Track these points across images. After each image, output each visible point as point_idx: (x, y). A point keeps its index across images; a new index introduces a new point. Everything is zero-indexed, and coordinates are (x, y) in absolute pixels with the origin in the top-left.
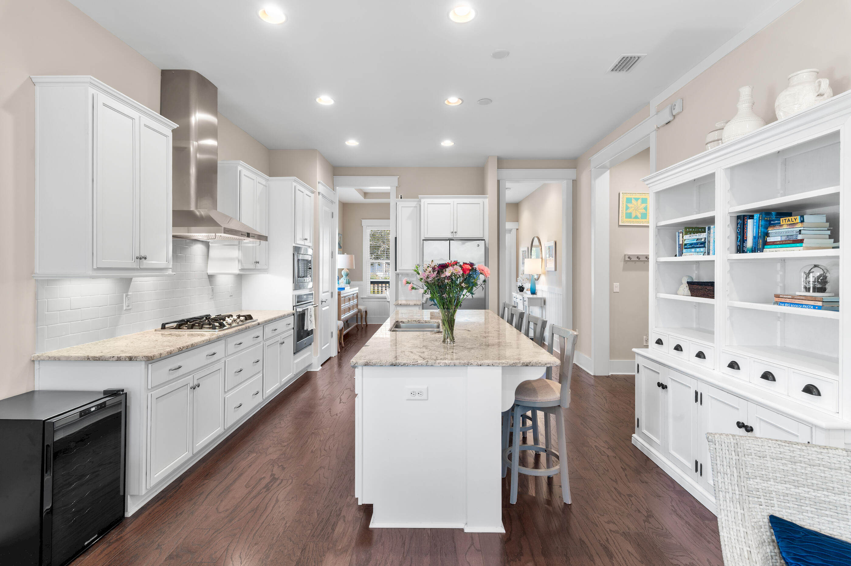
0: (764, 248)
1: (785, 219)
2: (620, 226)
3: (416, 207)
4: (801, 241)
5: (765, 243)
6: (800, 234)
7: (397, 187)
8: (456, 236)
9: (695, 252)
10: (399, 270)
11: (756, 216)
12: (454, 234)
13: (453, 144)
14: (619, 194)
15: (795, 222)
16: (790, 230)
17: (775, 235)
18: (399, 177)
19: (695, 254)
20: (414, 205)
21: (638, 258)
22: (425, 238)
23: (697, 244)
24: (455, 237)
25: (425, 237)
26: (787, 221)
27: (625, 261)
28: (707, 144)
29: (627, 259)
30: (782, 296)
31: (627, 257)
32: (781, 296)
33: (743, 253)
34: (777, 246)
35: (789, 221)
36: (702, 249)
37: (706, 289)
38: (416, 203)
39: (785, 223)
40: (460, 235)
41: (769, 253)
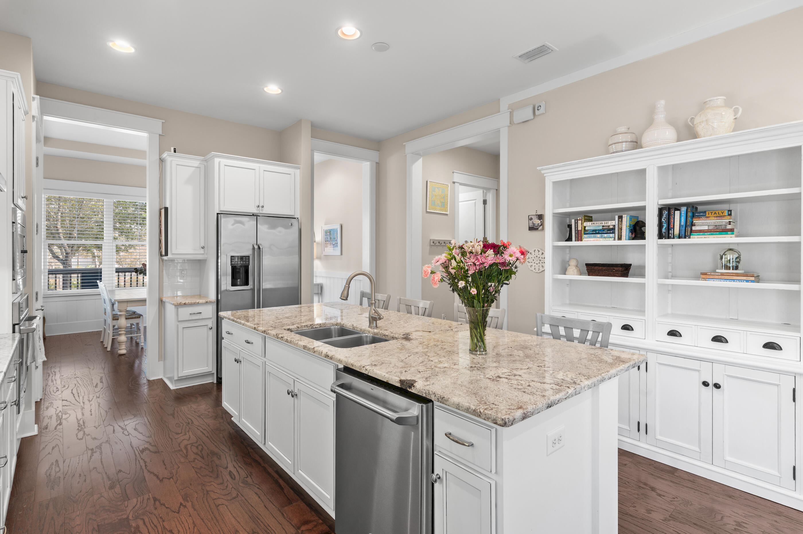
0: (690, 235)
1: (712, 213)
2: (427, 212)
3: (199, 168)
4: (732, 230)
5: (691, 231)
6: (730, 224)
7: (160, 135)
8: (262, 210)
9: (601, 237)
10: (173, 254)
11: (684, 209)
12: (261, 208)
13: (280, 91)
14: (427, 182)
15: (721, 215)
16: (718, 221)
17: (700, 224)
18: (164, 121)
19: (601, 239)
20: (196, 165)
21: (439, 242)
22: (221, 211)
23: (604, 230)
24: (261, 212)
25: (222, 209)
26: (713, 214)
27: (431, 246)
28: (609, 146)
29: (432, 244)
30: (710, 274)
31: (432, 242)
32: (708, 274)
33: (668, 238)
34: (706, 234)
35: (716, 214)
36: (611, 235)
37: (614, 269)
38: (199, 162)
39: (712, 216)
40: (268, 210)
41: (695, 239)
